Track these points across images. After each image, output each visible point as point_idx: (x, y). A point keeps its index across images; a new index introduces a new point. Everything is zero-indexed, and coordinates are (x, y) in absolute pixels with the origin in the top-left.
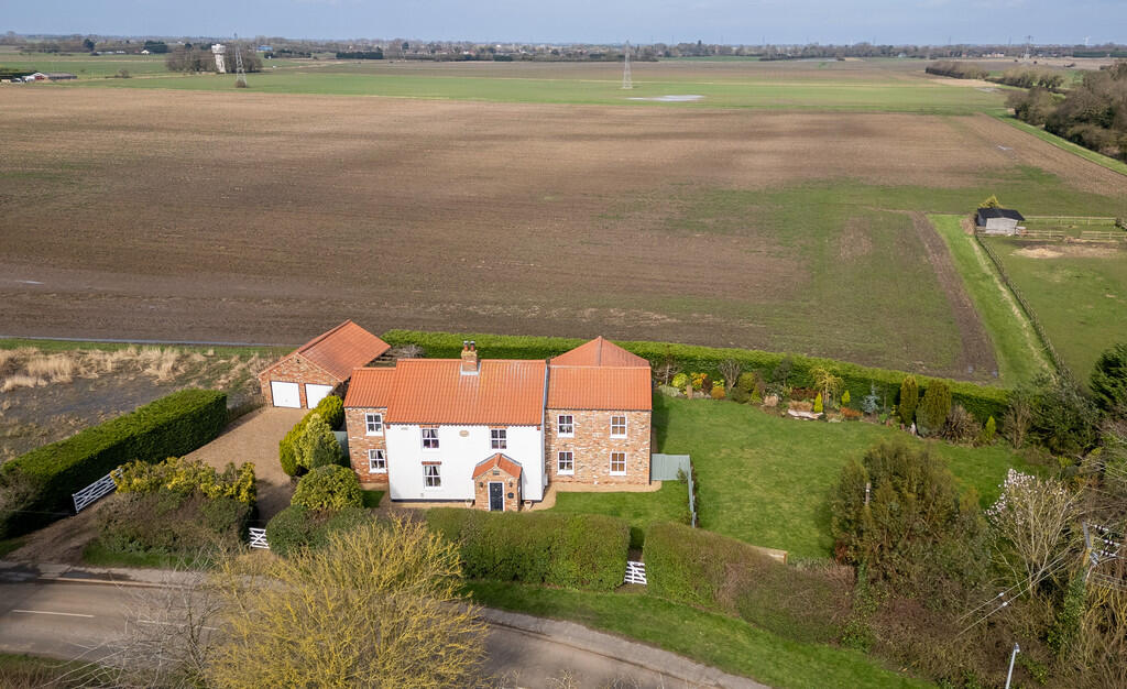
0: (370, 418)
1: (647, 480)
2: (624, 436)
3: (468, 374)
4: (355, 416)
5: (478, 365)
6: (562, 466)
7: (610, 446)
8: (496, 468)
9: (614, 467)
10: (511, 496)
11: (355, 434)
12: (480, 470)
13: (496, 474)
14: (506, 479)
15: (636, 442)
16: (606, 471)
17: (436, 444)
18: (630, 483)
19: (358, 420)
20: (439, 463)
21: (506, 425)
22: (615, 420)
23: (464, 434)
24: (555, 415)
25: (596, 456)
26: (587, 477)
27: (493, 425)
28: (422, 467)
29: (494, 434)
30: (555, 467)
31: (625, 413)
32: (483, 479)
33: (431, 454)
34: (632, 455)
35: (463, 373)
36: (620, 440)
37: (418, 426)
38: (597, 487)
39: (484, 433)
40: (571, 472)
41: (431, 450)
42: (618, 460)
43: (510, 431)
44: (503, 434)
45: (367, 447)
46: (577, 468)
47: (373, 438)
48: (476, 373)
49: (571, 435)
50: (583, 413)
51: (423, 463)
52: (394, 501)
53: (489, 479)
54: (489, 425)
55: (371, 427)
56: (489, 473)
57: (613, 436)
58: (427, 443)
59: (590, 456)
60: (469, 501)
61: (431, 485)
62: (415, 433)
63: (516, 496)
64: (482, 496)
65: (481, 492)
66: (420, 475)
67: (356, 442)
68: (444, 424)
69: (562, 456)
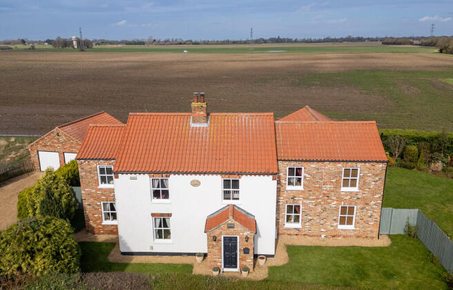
0: (102, 171)
1: (375, 235)
2: (355, 189)
3: (198, 125)
4: (87, 168)
5: (207, 117)
6: (289, 219)
7: (340, 199)
8: (231, 220)
9: (342, 221)
10: (246, 251)
11: (87, 186)
12: (212, 222)
13: (231, 226)
14: (240, 232)
15: (367, 195)
16: (335, 224)
17: (166, 194)
18: (358, 237)
19: (90, 172)
20: (169, 215)
21: (240, 174)
22: (347, 172)
23: (195, 184)
24: (284, 167)
25: (324, 210)
26: (315, 230)
27: (226, 174)
28: (151, 219)
29: (226, 184)
30: (283, 220)
31: (359, 165)
32: (216, 232)
33: (161, 205)
34: (362, 209)
35: (193, 125)
36: (351, 193)
37: (147, 176)
38: (324, 241)
39: (216, 182)
40: (298, 225)
41: (161, 200)
42: (346, 214)
43: (244, 181)
44: (236, 184)
45: (99, 199)
46: (304, 222)
47: (105, 190)
48: (205, 125)
49: (300, 188)
50: (313, 165)
51: (153, 215)
52: (124, 254)
53: (223, 233)
54: (221, 174)
55: (103, 180)
56: (223, 226)
57: (344, 189)
58: (156, 194)
59: (319, 209)
60: (199, 255)
61: (160, 237)
62: (144, 183)
63: (251, 252)
64: (215, 251)
65: (213, 246)
66: (150, 227)
67: (89, 194)
68: (175, 173)
69: (290, 208)
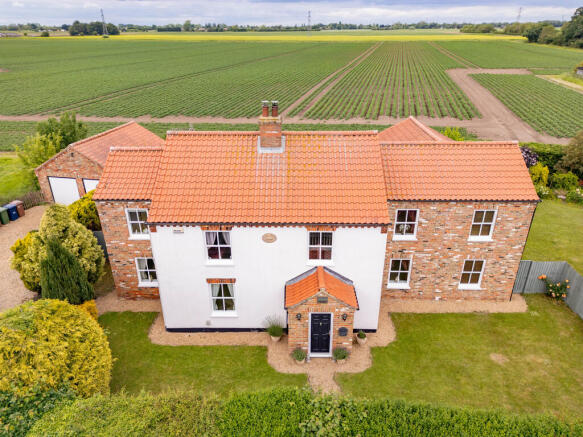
0: (133, 215)
1: (507, 296)
3: (268, 151)
4: (111, 212)
6: (393, 277)
7: (465, 252)
8: (323, 293)
9: (465, 279)
10: (343, 332)
11: (113, 237)
12: (293, 290)
13: (323, 301)
15: (504, 245)
16: (455, 283)
17: (227, 254)
19: (116, 218)
20: (233, 281)
21: (335, 225)
22: (479, 216)
23: (270, 240)
24: (393, 210)
25: (443, 265)
26: (427, 292)
27: (314, 225)
28: (207, 287)
29: (314, 239)
30: (386, 278)
31: (498, 206)
32: (301, 309)
33: (220, 268)
34: (494, 263)
35: (261, 151)
36: (482, 243)
37: (198, 228)
38: (441, 305)
40: (405, 285)
41: (220, 261)
42: (471, 271)
43: (339, 233)
44: (327, 239)
45: (131, 254)
46: (414, 281)
48: (279, 150)
49: (412, 237)
50: (434, 207)
51: (209, 281)
52: (171, 330)
53: (310, 308)
54: (307, 225)
55: (135, 228)
57: (473, 238)
58: (213, 253)
59: (436, 265)
61: (220, 308)
62: (195, 238)
63: (350, 333)
64: (299, 332)
65: (297, 327)
66: (207, 296)
67: (117, 248)
68: (239, 224)
69: (396, 263)
